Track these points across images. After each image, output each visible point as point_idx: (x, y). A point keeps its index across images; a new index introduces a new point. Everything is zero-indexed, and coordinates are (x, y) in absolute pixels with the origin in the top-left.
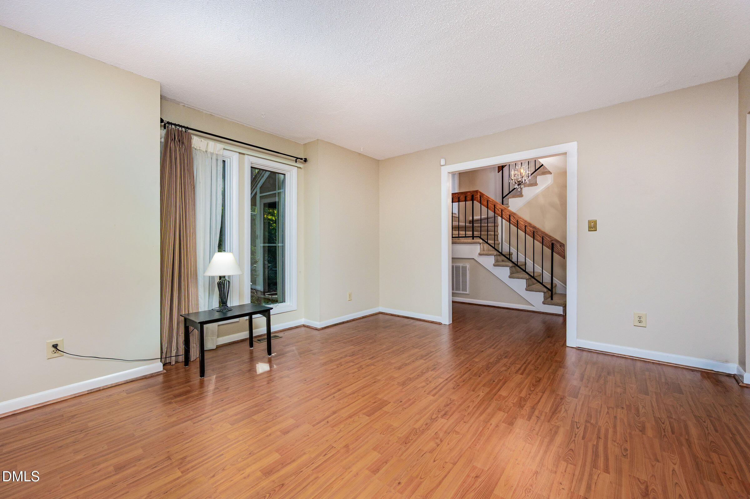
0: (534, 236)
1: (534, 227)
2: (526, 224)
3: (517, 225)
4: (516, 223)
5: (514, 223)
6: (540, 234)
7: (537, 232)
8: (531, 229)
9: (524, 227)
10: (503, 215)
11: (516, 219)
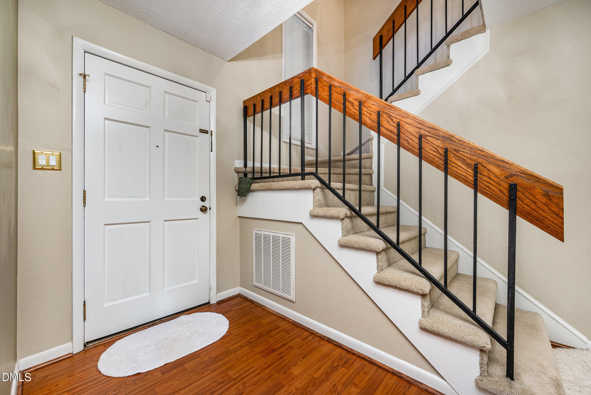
0: (446, 163)
1: (449, 138)
2: (423, 132)
3: (398, 135)
4: (395, 131)
5: (391, 132)
6: (468, 156)
7: (457, 151)
8: (438, 143)
9: (417, 140)
10: (363, 116)
11: (395, 120)
